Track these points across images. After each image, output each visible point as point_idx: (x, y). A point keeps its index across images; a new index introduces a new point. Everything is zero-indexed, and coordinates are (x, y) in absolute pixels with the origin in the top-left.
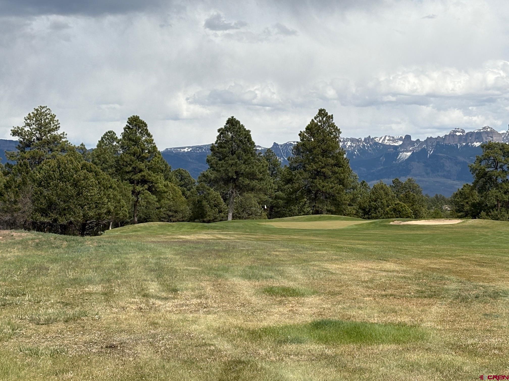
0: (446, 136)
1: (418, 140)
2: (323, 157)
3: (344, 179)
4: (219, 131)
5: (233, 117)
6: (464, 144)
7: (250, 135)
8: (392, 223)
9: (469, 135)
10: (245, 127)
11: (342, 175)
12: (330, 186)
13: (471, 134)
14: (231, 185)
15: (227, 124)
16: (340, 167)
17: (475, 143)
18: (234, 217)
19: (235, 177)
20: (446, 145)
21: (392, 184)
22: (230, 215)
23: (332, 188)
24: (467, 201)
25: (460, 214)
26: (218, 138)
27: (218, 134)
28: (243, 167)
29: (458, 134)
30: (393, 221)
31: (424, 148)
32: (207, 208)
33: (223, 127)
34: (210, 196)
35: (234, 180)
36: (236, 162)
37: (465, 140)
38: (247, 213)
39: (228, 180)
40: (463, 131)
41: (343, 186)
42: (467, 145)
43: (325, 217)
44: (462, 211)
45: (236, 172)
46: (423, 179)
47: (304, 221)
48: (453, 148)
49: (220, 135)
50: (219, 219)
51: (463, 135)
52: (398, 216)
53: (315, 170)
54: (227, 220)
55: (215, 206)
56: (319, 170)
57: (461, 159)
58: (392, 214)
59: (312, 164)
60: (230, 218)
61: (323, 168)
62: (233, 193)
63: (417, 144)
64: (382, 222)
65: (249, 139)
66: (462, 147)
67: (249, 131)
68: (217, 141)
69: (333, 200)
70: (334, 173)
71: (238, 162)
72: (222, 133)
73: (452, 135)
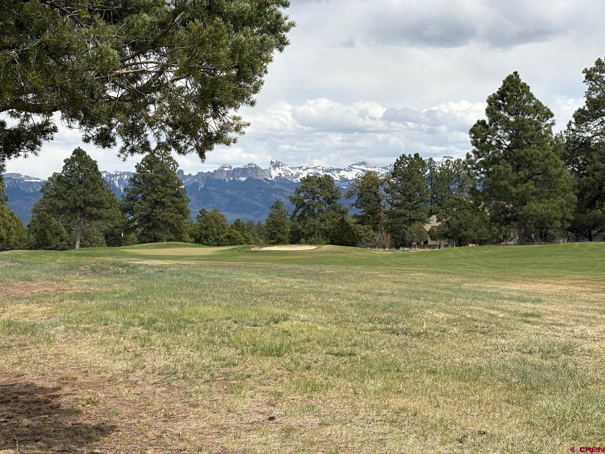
0: (215, 171)
1: (190, 174)
2: (163, 187)
3: (183, 209)
4: (65, 161)
5: (79, 148)
6: (232, 179)
7: (97, 166)
8: (253, 249)
9: (236, 171)
10: (91, 158)
11: (181, 204)
12: (171, 215)
13: (237, 170)
14: (79, 213)
15: (73, 154)
16: (178, 197)
17: (241, 178)
18: (81, 246)
19: (83, 206)
20: (215, 179)
21: (199, 214)
22: (78, 242)
23: (172, 217)
24: (278, 229)
25: (272, 241)
26: (64, 168)
27: (64, 164)
28: (91, 196)
29: (226, 169)
30: (253, 248)
31: (196, 182)
32: (50, 236)
33: (70, 158)
34: (51, 225)
35: (82, 209)
36: (84, 191)
37: (233, 175)
38: (89, 241)
39: (76, 210)
40: (231, 167)
41: (183, 215)
42: (234, 179)
43: (173, 244)
44: (273, 239)
45: (84, 201)
46: (195, 210)
47: (154, 248)
48: (220, 183)
49: (66, 165)
50: (61, 247)
51: (231, 171)
52: (232, 242)
53: (154, 199)
54: (74, 248)
55: (56, 234)
56: (158, 200)
57: (229, 192)
58: (226, 241)
59: (152, 194)
60: (77, 246)
61: (163, 197)
62: (80, 221)
63: (189, 178)
64: (243, 248)
65: (96, 169)
66: (230, 181)
67: (96, 162)
68: (63, 171)
69: (172, 228)
70: (173, 202)
71: (86, 191)
72: (67, 164)
73: (221, 170)
